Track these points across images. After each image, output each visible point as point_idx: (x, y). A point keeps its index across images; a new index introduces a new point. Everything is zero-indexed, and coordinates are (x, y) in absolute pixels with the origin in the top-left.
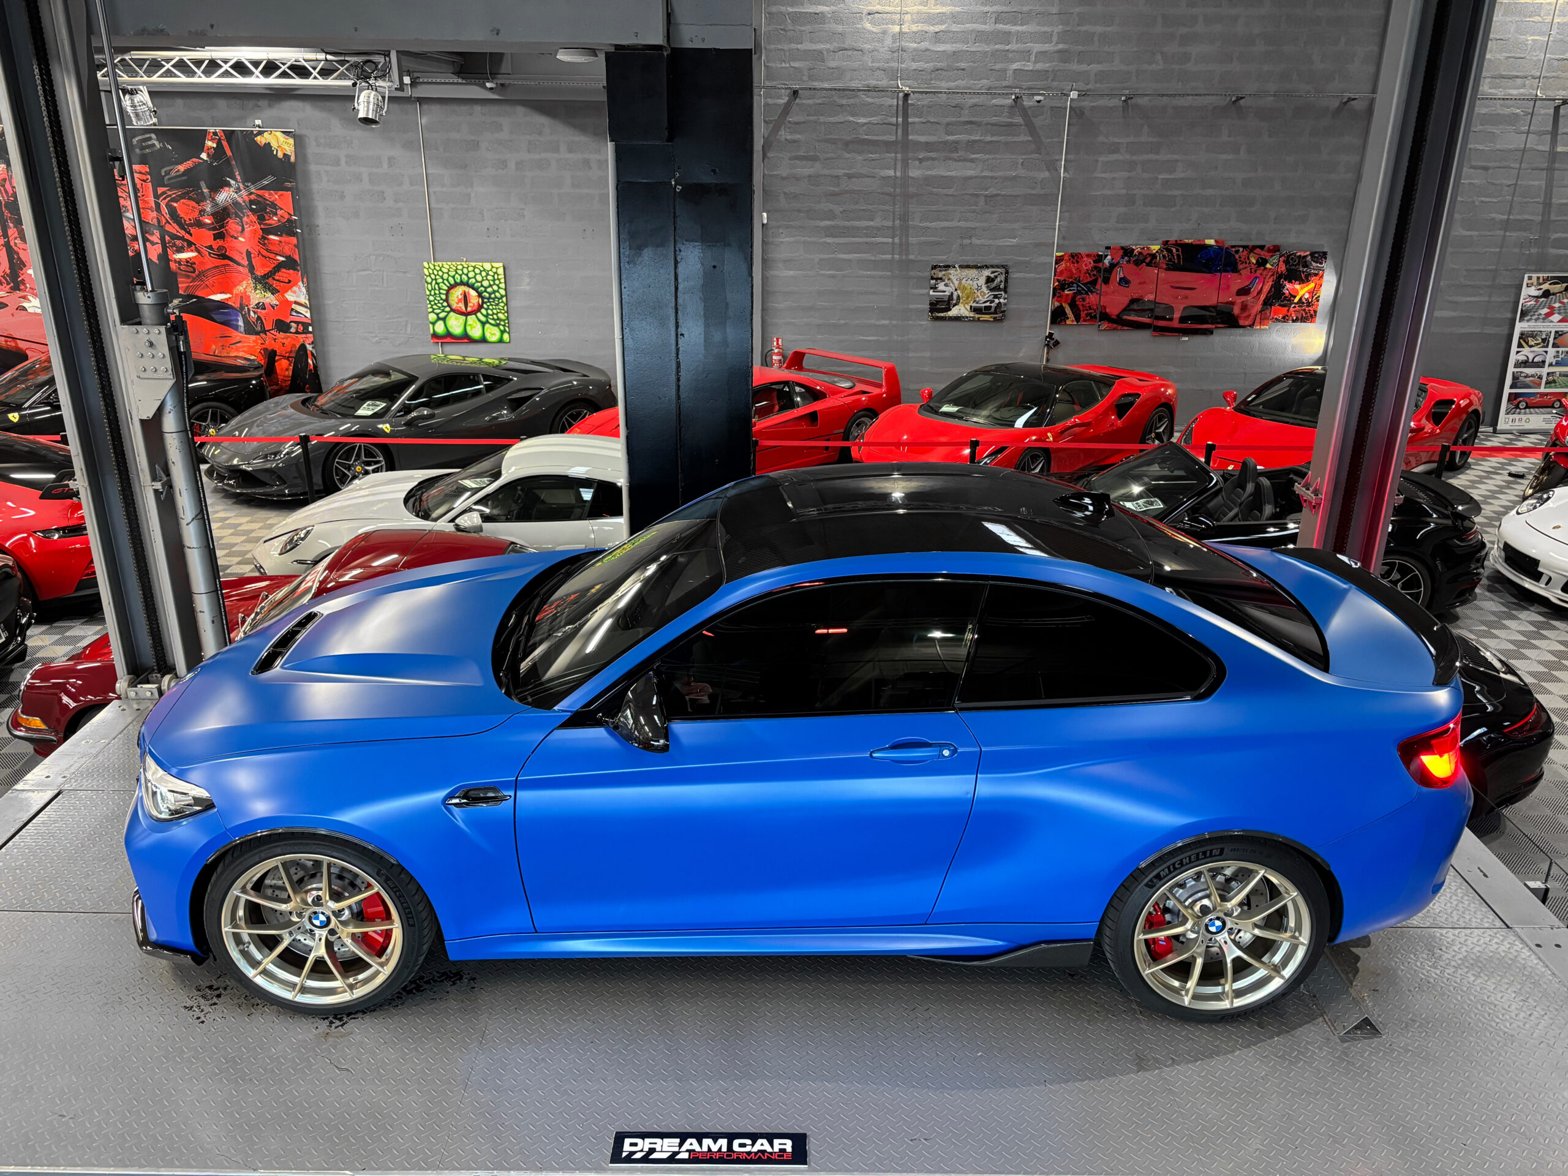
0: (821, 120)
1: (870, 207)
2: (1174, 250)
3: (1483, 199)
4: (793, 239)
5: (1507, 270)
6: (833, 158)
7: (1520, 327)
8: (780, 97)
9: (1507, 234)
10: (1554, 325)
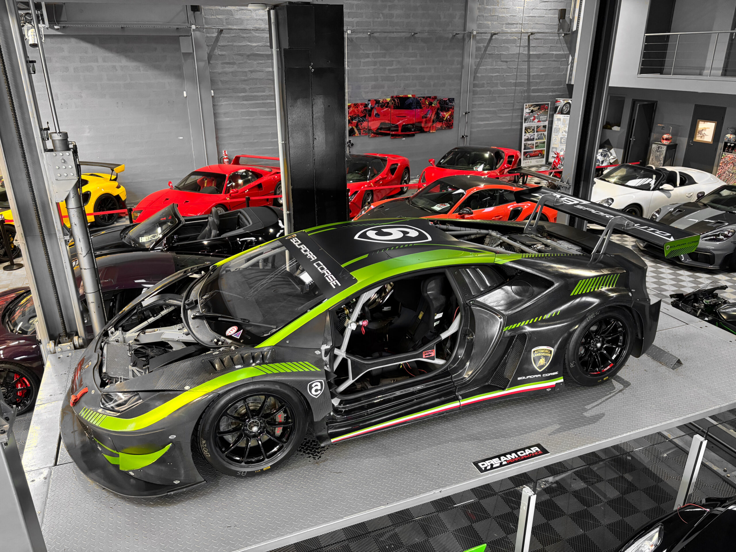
0: (235, 45)
1: (262, 86)
2: (396, 100)
3: (507, 74)
4: (227, 103)
5: (518, 103)
6: (242, 63)
7: (525, 125)
8: (213, 33)
9: (516, 88)
10: (535, 124)
